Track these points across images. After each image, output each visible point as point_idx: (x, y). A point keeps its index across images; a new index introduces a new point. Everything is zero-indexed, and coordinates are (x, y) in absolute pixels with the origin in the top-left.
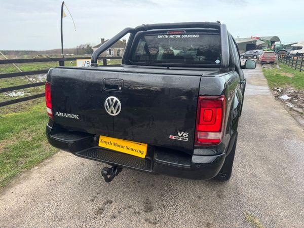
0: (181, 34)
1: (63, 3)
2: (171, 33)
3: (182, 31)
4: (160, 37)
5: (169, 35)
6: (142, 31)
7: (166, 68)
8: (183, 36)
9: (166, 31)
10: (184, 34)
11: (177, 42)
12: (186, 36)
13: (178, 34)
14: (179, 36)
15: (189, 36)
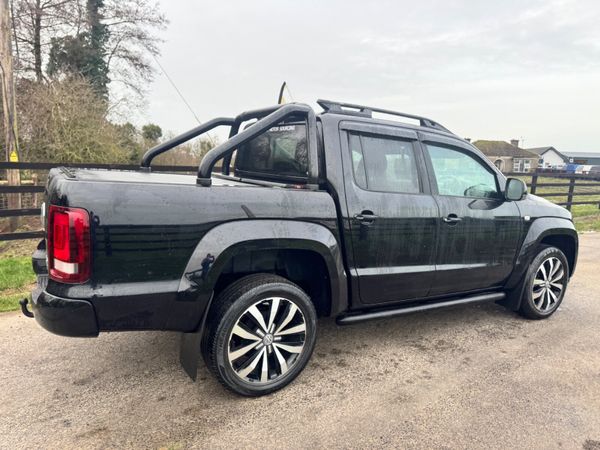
1: (285, 84)
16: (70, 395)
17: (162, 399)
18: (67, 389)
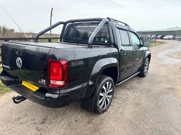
0: (88, 25)
1: (52, 8)
2: (84, 25)
3: (89, 23)
4: (78, 26)
5: (83, 25)
6: (72, 23)
7: (77, 44)
8: (89, 26)
9: (81, 23)
10: (90, 25)
11: (86, 29)
12: (91, 26)
13: (87, 25)
14: (87, 26)
15: (92, 26)
16: (43, 128)
17: (76, 121)
18: (40, 126)
